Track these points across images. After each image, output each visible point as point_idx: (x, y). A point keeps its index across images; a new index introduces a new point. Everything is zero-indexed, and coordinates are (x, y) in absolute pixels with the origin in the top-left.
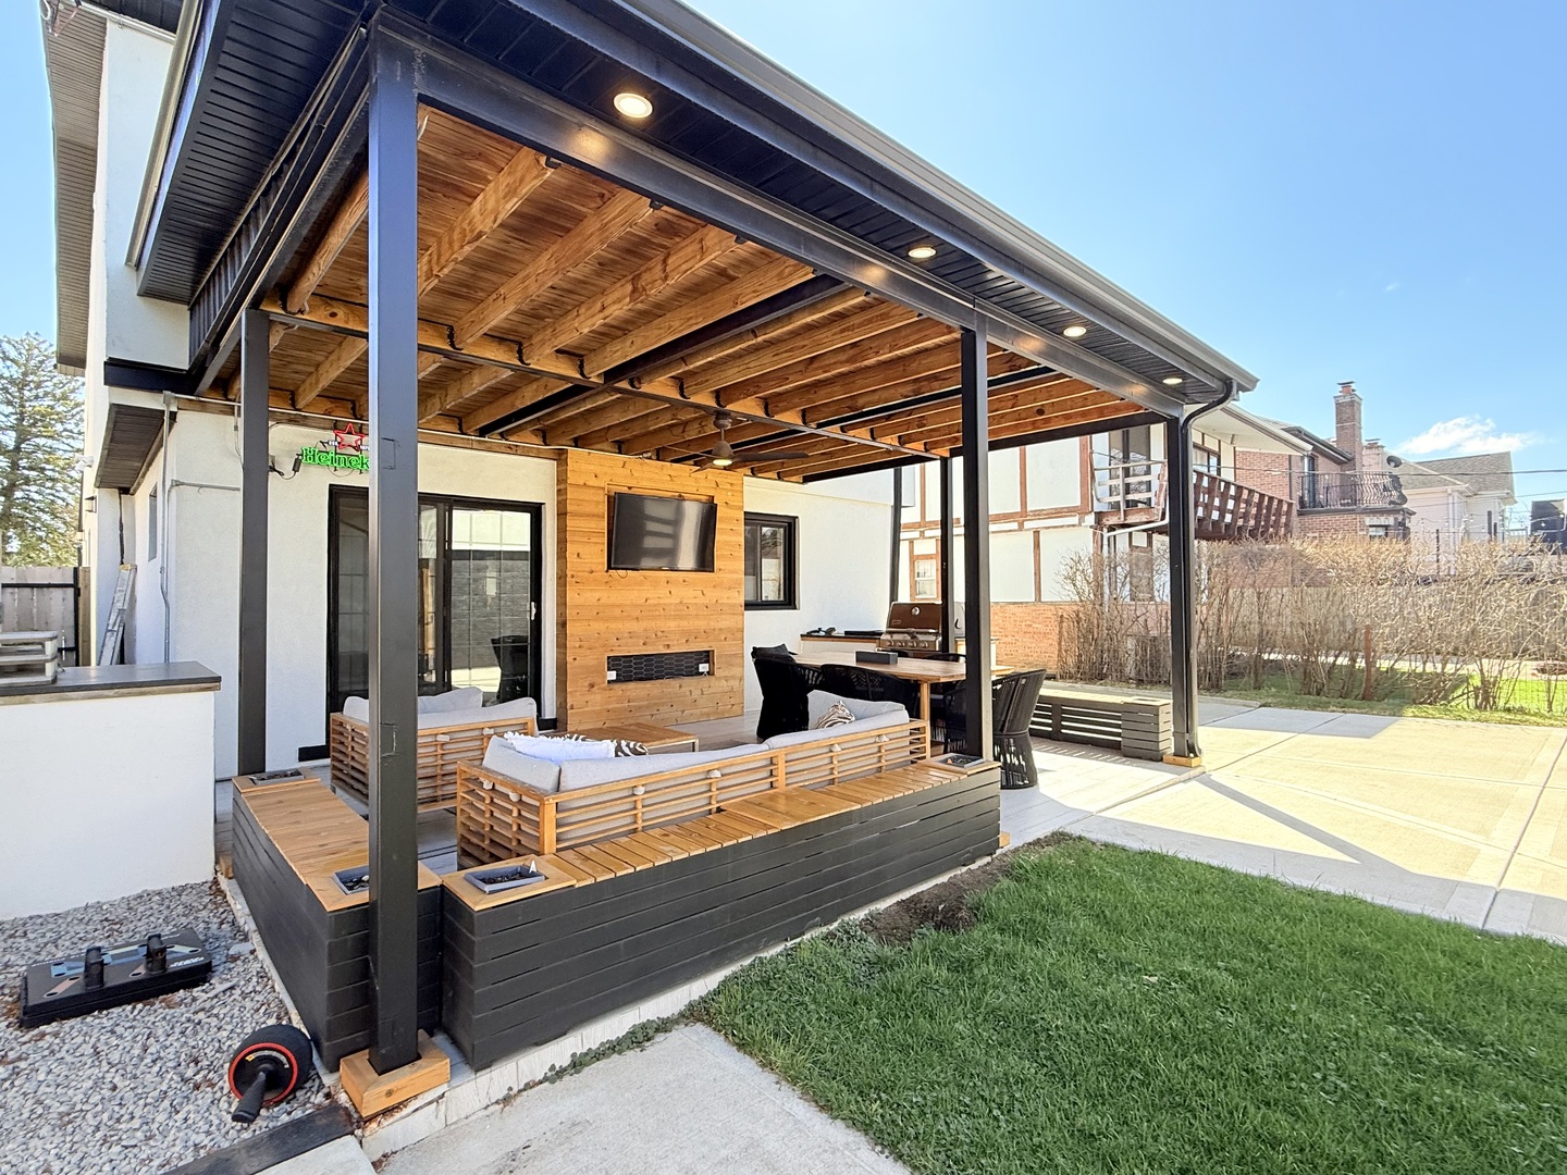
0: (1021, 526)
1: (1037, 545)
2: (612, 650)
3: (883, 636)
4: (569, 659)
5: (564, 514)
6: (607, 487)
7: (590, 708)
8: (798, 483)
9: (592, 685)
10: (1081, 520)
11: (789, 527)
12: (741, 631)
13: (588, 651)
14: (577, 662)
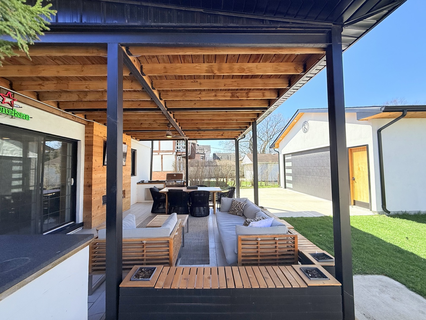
0: (159, 154)
1: (162, 158)
2: (104, 194)
3: (166, 182)
4: (93, 199)
5: (91, 145)
6: (103, 137)
7: (98, 215)
8: (139, 141)
9: (98, 207)
10: (173, 153)
11: (134, 153)
12: (130, 183)
13: (98, 195)
14: (95, 199)
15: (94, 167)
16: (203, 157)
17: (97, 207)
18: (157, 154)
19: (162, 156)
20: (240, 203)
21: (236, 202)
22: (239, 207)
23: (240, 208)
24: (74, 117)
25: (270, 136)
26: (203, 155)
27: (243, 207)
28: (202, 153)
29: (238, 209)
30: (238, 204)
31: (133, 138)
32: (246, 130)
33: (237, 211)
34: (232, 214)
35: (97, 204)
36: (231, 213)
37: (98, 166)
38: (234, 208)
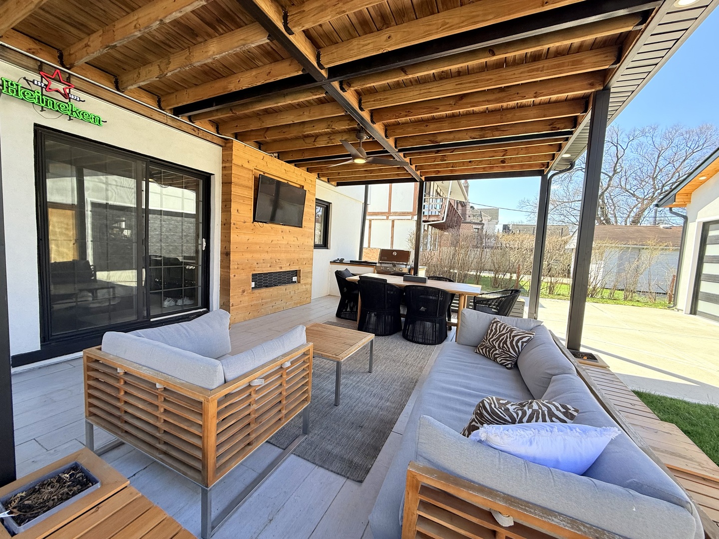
1: (393, 226)
2: (254, 270)
3: (377, 265)
4: (232, 276)
5: (229, 183)
6: (254, 170)
7: (242, 305)
8: (334, 186)
9: (244, 291)
10: (412, 218)
11: (327, 208)
12: (312, 259)
13: (242, 271)
14: (235, 278)
15: (235, 222)
16: (478, 229)
17: (241, 291)
18: (385, 217)
19: (393, 221)
20: (511, 331)
21: (500, 327)
22: (505, 343)
23: (509, 346)
24: (195, 129)
25: (663, 186)
26: (480, 227)
27: (520, 344)
28: (479, 222)
29: (503, 347)
30: (504, 334)
31: (322, 178)
32: (571, 133)
33: (497, 352)
34: (484, 355)
35: (240, 286)
36: (480, 354)
37: (243, 220)
38: (492, 341)
